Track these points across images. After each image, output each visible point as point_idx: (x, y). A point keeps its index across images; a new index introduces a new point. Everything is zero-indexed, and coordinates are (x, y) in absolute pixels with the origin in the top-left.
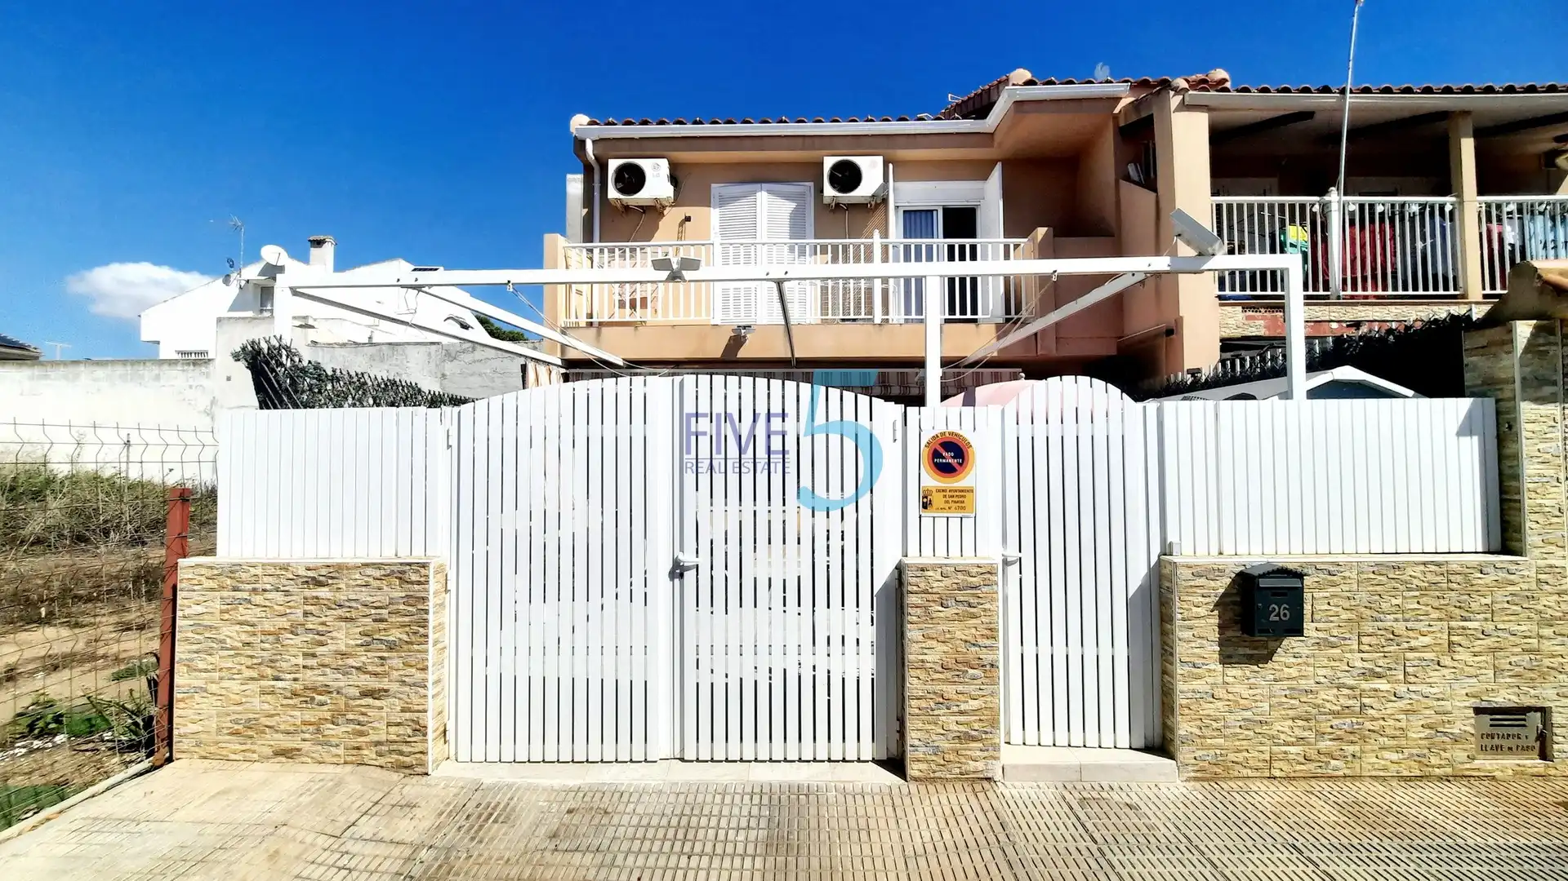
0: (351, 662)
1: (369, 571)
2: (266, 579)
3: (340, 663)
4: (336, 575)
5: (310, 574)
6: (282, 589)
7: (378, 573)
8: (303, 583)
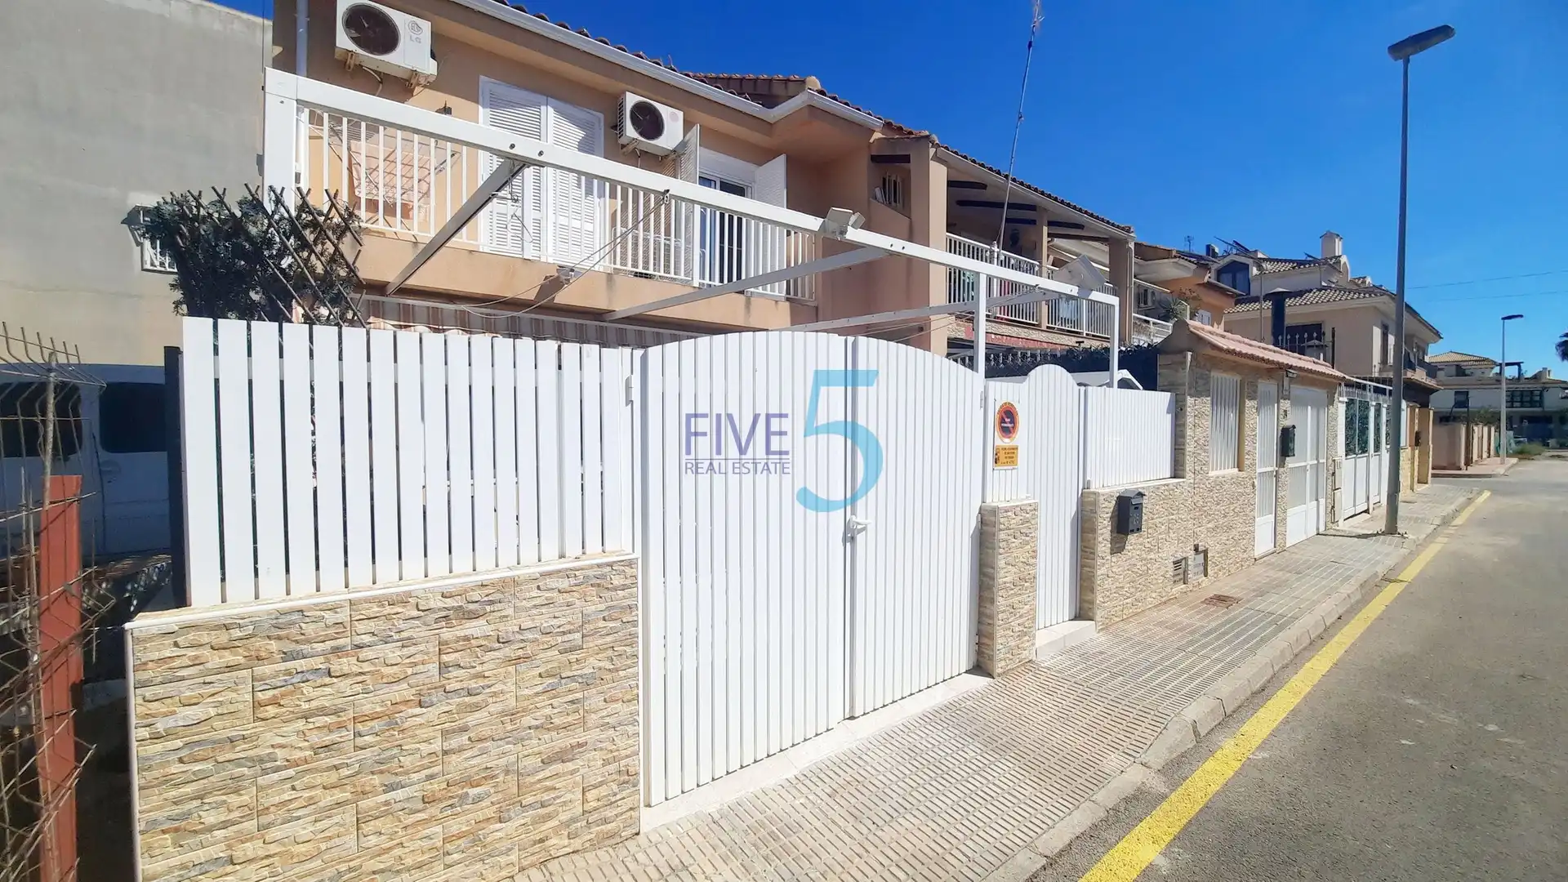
0: (528, 720)
1: (552, 583)
2: (361, 627)
3: (509, 727)
4: (498, 596)
5: (450, 603)
6: (396, 637)
7: (564, 584)
8: (437, 621)
